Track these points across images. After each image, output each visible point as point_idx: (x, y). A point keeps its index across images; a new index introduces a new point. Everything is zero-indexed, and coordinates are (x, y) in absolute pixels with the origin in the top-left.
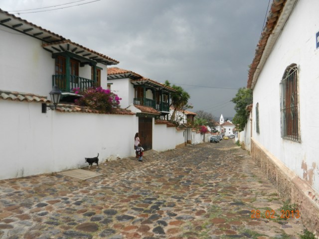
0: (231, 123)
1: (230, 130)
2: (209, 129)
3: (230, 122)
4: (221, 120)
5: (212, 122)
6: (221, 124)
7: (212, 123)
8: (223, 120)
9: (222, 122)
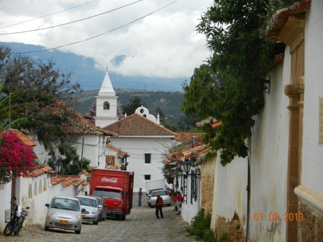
0: (154, 120)
1: (148, 158)
2: (41, 153)
3: (151, 118)
4: (100, 104)
5: (56, 112)
6: (101, 124)
7: (57, 120)
8: (114, 104)
9: (106, 117)
